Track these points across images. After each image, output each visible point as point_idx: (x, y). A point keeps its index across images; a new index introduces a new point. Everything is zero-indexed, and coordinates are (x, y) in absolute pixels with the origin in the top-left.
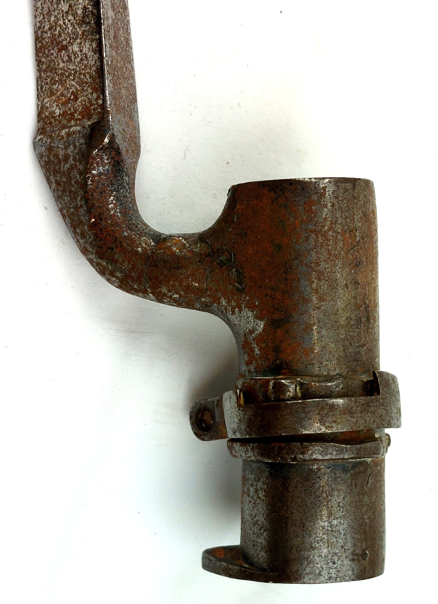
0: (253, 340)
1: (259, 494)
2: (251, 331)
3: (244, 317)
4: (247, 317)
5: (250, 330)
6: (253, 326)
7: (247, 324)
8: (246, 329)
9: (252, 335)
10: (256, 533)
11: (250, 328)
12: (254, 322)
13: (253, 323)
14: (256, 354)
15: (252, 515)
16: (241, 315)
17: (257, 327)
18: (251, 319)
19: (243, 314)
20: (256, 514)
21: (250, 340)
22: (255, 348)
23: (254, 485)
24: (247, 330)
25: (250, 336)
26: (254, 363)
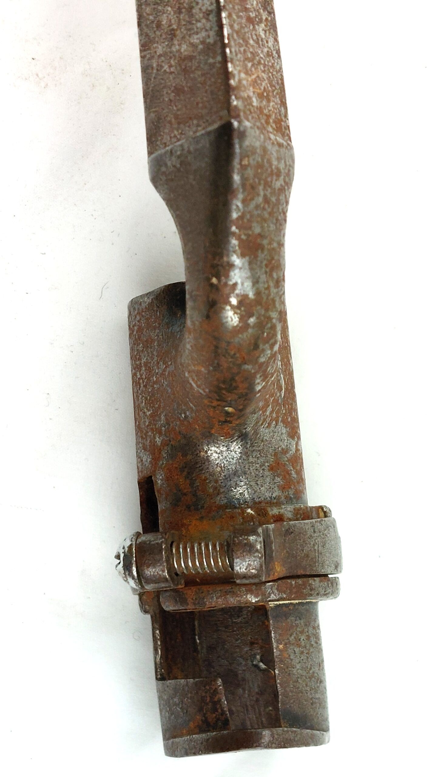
0: (288, 461)
1: (311, 642)
2: (285, 450)
3: (278, 432)
4: (281, 434)
5: (283, 449)
6: (287, 445)
7: (280, 442)
8: (278, 448)
9: (287, 456)
10: (313, 688)
11: (284, 447)
12: (288, 440)
13: (286, 441)
14: (294, 477)
15: (307, 668)
16: (276, 430)
17: (291, 447)
18: (285, 437)
19: (278, 429)
20: (311, 665)
21: (284, 461)
22: (291, 470)
23: (305, 632)
24: (280, 449)
25: (283, 456)
26: (292, 487)
